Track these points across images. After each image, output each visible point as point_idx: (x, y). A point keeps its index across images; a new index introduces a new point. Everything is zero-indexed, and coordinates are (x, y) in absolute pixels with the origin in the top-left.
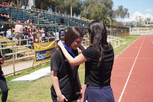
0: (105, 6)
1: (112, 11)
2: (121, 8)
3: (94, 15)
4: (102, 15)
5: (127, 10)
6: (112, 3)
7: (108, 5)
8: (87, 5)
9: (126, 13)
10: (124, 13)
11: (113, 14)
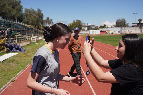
0: (38, 17)
1: (43, 20)
2: (48, 18)
3: (32, 22)
4: (37, 22)
5: (52, 20)
6: (43, 15)
7: (40, 16)
8: (27, 15)
9: (51, 22)
11: (44, 22)
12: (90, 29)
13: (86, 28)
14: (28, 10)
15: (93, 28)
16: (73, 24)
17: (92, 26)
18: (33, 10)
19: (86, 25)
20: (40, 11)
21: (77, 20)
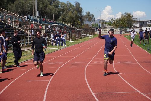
0: (77, 13)
1: (82, 16)
2: (88, 14)
3: (69, 19)
4: (75, 19)
5: (93, 15)
6: (82, 10)
7: (79, 11)
8: (63, 11)
9: (92, 18)
10: (90, 17)
11: (83, 18)
12: (144, 25)
13: (138, 25)
14: (64, 4)
15: (148, 24)
16: (120, 20)
17: (147, 21)
18: (70, 3)
19: (139, 20)
20: (78, 4)
21: (128, 14)
